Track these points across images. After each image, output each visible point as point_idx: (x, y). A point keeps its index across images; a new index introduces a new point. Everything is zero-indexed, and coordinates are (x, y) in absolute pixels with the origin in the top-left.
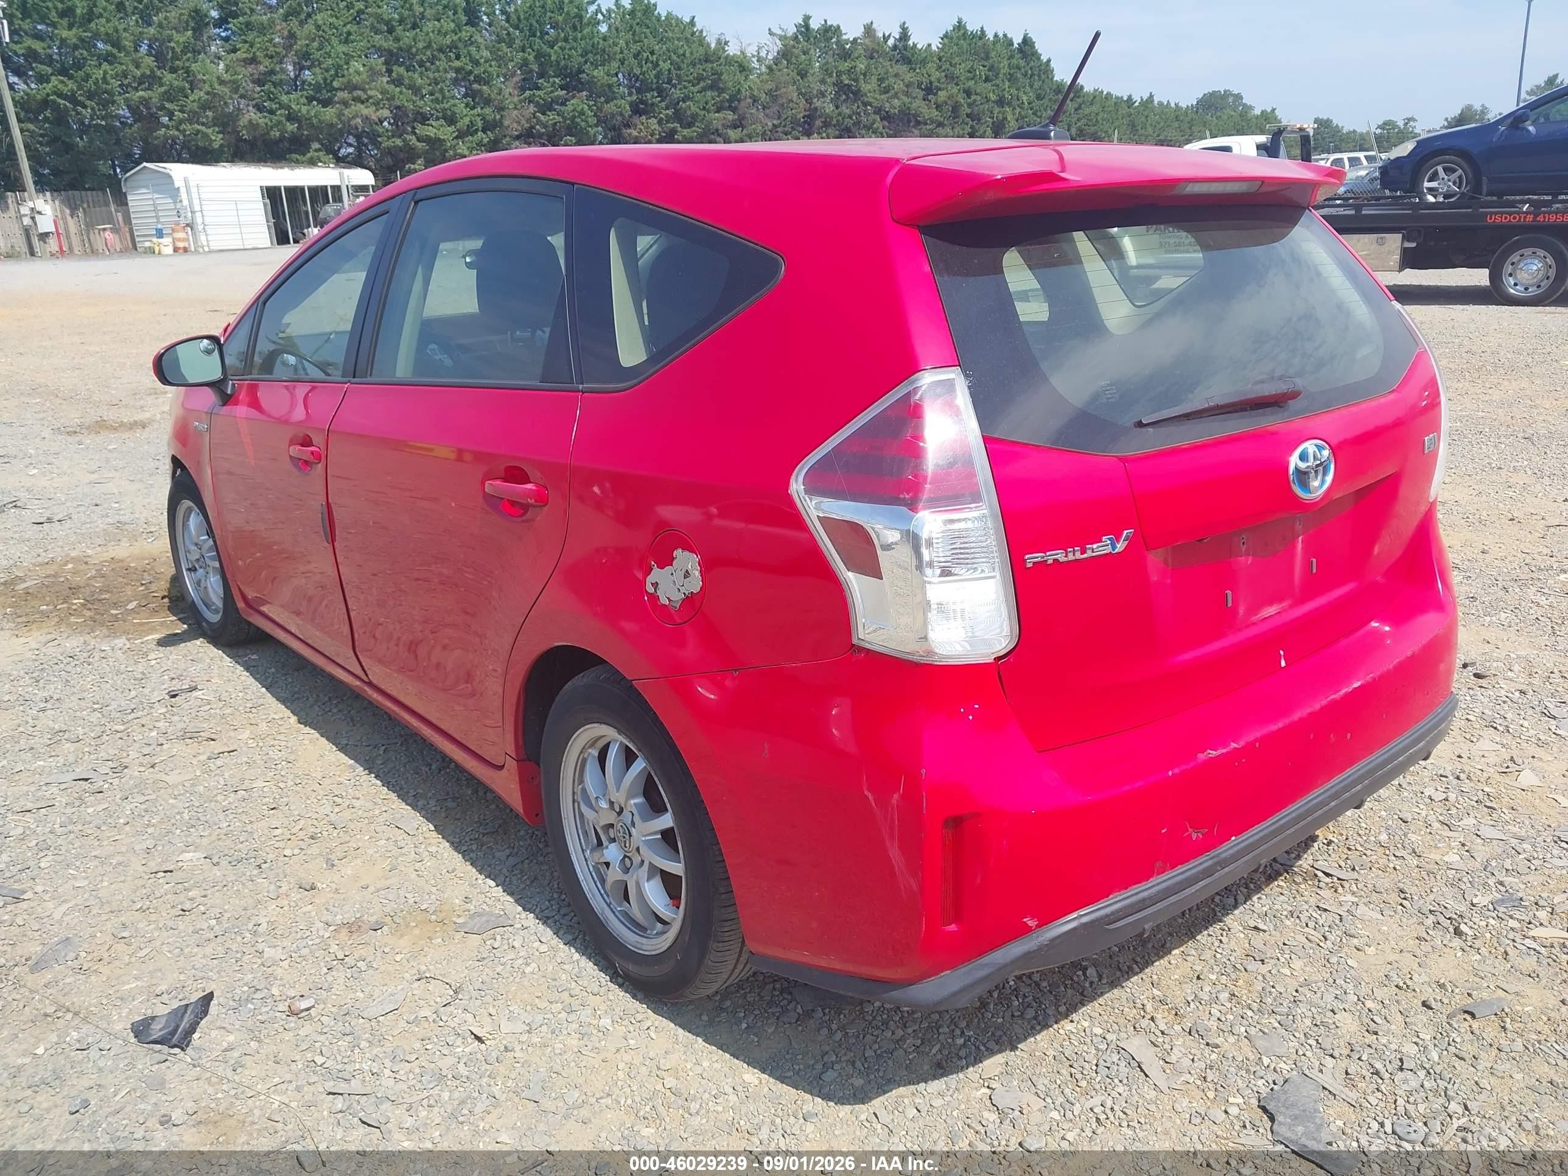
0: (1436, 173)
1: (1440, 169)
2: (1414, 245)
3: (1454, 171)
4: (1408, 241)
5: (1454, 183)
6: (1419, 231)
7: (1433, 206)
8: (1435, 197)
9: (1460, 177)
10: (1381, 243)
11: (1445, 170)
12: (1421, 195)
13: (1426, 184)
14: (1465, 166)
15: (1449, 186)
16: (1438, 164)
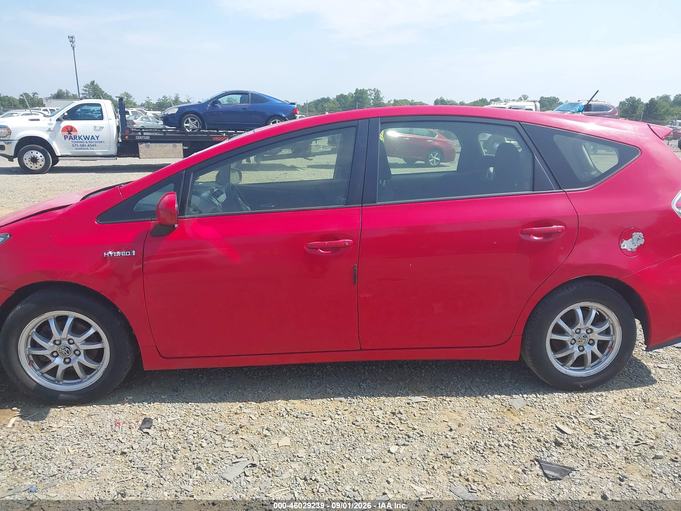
0: (188, 120)
1: (189, 119)
2: (187, 148)
3: (194, 120)
4: (185, 146)
5: (195, 125)
6: (188, 143)
7: (190, 133)
8: (189, 129)
9: (197, 123)
10: (175, 147)
11: (191, 119)
12: (185, 130)
13: (185, 125)
14: (198, 118)
15: (193, 126)
16: (188, 117)
